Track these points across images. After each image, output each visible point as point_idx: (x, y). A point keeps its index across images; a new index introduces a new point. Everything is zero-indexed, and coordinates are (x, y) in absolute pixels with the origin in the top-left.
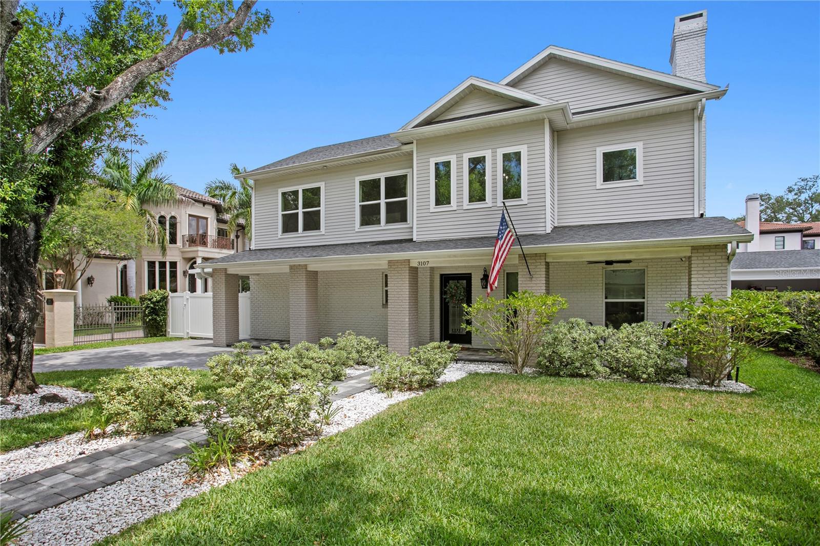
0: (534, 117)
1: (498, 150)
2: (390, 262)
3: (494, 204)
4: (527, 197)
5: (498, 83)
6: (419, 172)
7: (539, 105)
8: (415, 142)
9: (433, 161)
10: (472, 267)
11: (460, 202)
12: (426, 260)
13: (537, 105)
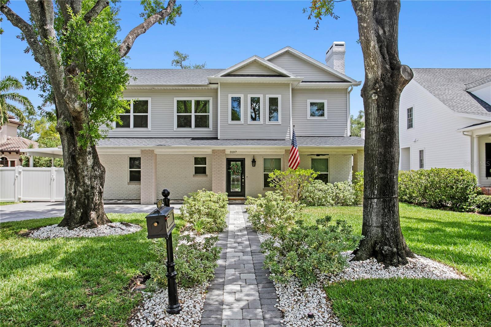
0: (286, 82)
1: (266, 95)
2: (213, 150)
3: (264, 123)
4: (281, 121)
5: (263, 59)
6: (222, 101)
7: (290, 77)
8: (219, 84)
9: (230, 96)
10: (245, 155)
11: (246, 120)
12: (235, 150)
13: (288, 77)
